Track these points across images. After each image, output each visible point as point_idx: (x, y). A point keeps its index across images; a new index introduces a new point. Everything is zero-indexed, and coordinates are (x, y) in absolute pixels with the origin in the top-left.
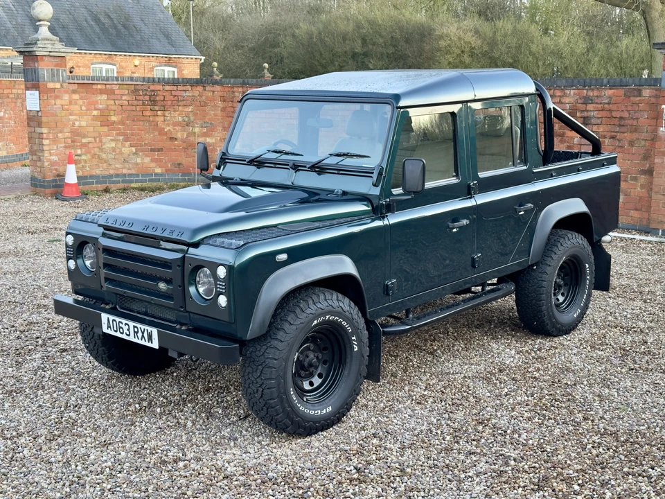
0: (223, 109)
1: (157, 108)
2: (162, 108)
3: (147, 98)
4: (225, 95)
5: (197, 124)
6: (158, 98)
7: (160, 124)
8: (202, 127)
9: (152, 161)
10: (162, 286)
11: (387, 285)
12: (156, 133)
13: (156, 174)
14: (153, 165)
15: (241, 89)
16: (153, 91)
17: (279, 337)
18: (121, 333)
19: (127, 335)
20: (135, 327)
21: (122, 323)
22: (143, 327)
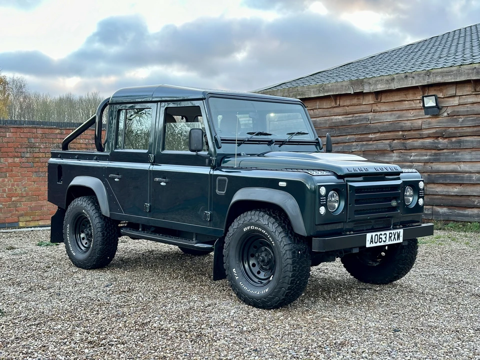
10: (394, 203)
18: (380, 242)
19: (384, 242)
20: (390, 233)
21: (381, 234)
22: (395, 231)
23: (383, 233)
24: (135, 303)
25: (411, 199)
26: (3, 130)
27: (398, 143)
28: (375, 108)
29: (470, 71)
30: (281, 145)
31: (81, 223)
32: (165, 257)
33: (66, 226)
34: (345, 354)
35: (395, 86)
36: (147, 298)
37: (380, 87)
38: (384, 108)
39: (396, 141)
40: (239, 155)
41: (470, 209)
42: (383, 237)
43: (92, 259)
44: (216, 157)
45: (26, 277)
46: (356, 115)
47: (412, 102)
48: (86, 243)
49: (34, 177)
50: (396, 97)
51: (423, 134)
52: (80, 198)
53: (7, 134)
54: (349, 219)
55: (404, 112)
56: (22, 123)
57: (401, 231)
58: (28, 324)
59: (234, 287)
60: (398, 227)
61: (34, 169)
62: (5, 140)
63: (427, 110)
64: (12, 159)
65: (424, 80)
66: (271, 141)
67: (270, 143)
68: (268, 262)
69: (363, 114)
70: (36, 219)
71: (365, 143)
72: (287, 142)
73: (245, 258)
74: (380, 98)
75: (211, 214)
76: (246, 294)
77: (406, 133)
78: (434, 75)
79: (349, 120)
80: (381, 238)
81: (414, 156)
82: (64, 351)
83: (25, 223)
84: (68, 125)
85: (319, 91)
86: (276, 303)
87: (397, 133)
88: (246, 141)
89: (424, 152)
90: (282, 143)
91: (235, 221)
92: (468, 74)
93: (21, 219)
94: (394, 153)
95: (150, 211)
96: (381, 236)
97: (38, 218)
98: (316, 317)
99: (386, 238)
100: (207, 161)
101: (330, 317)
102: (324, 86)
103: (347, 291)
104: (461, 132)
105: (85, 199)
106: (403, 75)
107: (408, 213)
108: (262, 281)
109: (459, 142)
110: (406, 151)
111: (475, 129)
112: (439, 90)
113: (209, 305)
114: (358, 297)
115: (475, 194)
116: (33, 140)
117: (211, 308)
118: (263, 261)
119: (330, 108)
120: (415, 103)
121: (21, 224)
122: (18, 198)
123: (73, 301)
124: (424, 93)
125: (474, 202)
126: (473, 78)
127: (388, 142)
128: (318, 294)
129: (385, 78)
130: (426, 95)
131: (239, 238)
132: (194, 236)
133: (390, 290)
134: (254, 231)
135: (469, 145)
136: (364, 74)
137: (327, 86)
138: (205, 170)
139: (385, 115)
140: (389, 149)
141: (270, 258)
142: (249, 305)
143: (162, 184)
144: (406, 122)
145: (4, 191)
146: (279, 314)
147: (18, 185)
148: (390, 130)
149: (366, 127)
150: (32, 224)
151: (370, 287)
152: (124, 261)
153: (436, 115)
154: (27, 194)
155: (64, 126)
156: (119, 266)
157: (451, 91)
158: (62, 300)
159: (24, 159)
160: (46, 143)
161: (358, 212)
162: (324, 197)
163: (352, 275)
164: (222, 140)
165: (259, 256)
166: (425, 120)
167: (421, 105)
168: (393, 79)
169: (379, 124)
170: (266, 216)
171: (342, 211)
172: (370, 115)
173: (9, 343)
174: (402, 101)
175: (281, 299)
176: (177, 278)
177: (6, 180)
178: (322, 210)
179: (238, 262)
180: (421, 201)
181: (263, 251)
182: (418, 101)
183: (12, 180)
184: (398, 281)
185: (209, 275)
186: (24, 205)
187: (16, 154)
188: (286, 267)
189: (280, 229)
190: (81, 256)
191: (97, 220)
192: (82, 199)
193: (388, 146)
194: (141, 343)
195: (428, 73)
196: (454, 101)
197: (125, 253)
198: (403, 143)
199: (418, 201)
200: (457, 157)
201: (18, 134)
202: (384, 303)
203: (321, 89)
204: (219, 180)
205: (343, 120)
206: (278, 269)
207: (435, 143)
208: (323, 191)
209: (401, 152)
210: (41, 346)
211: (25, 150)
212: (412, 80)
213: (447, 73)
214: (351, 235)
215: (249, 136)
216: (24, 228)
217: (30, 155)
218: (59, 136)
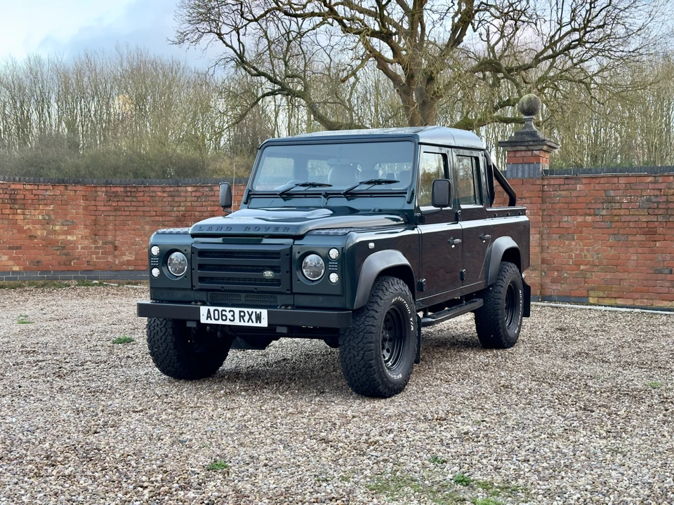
0: (86, 208)
1: (17, 206)
2: (22, 206)
3: (7, 196)
4: (88, 194)
5: (58, 222)
6: (18, 197)
7: (19, 222)
8: (63, 225)
9: (10, 259)
10: (268, 274)
11: (422, 283)
12: (15, 231)
13: (14, 272)
14: (11, 263)
15: (104, 189)
16: (14, 190)
17: (375, 308)
18: (223, 320)
19: (231, 320)
20: (240, 312)
21: (226, 311)
23: (228, 309)
26: (573, 182)
42: (229, 315)
49: (611, 240)
53: (578, 186)
56: (599, 170)
61: (611, 231)
62: (574, 194)
64: (583, 217)
70: (613, 296)
83: (597, 299)
84: (668, 170)
93: (591, 293)
97: (616, 296)
116: (612, 193)
121: (591, 300)
122: (588, 266)
145: (570, 257)
147: (588, 250)
150: (607, 301)
154: (601, 263)
155: (660, 172)
159: (598, 217)
160: (631, 196)
177: (574, 243)
178: (155, 273)
183: (581, 244)
186: (596, 277)
187: (588, 211)
201: (592, 185)
211: (600, 206)
216: (596, 305)
217: (607, 212)
218: (651, 186)
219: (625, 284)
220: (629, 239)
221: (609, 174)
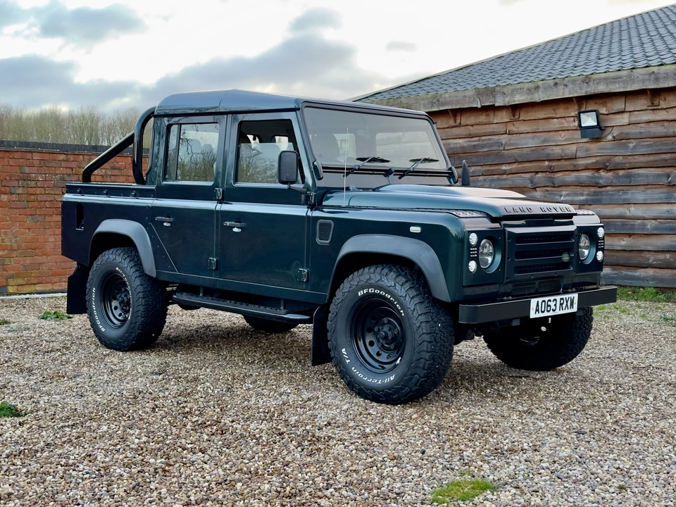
10: (566, 258)
18: (548, 311)
19: (554, 310)
20: (561, 299)
21: (550, 301)
22: (567, 296)
23: (552, 298)
24: (204, 396)
25: (586, 252)
27: (544, 177)
28: (511, 128)
29: (647, 77)
30: (402, 176)
31: (112, 286)
32: (228, 334)
33: (90, 290)
34: (516, 464)
35: (539, 97)
36: (219, 390)
37: (519, 99)
38: (523, 127)
39: (540, 175)
40: (348, 189)
41: (643, 270)
42: (552, 304)
43: (129, 336)
44: (316, 192)
45: (37, 362)
46: (484, 138)
47: (563, 120)
48: (120, 315)
49: (29, 222)
50: (541, 113)
51: (577, 164)
52: (111, 250)
54: (507, 278)
55: (552, 134)
56: (12, 144)
57: (576, 296)
58: (59, 426)
59: (344, 374)
60: (570, 290)
61: (28, 211)
63: (585, 130)
65: (581, 89)
66: (390, 170)
67: (387, 173)
68: (392, 338)
69: (493, 137)
70: (32, 282)
71: (496, 177)
72: (411, 172)
73: (359, 334)
74: (518, 114)
75: (308, 272)
76: (360, 383)
77: (554, 164)
78: (595, 82)
79: (474, 145)
80: (550, 306)
81: (565, 196)
82: (119, 461)
83: (16, 287)
84: (77, 148)
85: (432, 104)
86: (406, 396)
87: (541, 164)
88: (356, 170)
89: (579, 190)
90: (403, 173)
91: (346, 281)
92: (643, 81)
93: (11, 281)
94: (536, 191)
95: (216, 269)
96: (549, 303)
97: (35, 281)
98: (463, 414)
99: (555, 305)
100: (303, 197)
101: (482, 414)
102: (438, 97)
103: (496, 380)
104: (632, 163)
105: (119, 252)
106: (551, 82)
107: (582, 272)
108: (385, 366)
109: (629, 176)
110: (553, 189)
111: (652, 158)
112: (602, 103)
113: (309, 399)
114: (513, 388)
115: (650, 248)
116: (27, 170)
117: (312, 403)
118: (386, 337)
119: (447, 128)
120: (567, 122)
121: (10, 289)
122: (6, 252)
123: (114, 393)
124: (580, 108)
125: (648, 259)
126: (650, 87)
127: (528, 176)
128: (456, 384)
129: (527, 86)
130: (583, 110)
131: (351, 305)
132: (282, 303)
133: (555, 379)
134: (374, 295)
135: (643, 181)
136: (493, 81)
137: (443, 96)
138: (300, 211)
139: (524, 138)
140: (530, 186)
141: (396, 333)
142: (366, 398)
143: (236, 230)
144: (554, 148)
146: (410, 411)
147: (6, 234)
148: (532, 159)
149: (498, 155)
150: (27, 289)
151: (526, 374)
152: (171, 340)
153: (597, 138)
154: (19, 247)
155: (71, 150)
156: (165, 346)
157: (618, 105)
158: (99, 393)
159: (14, 196)
160: (45, 174)
161: (519, 269)
162: (474, 247)
163: (499, 358)
164: (323, 168)
165: (379, 330)
166: (581, 145)
167: (576, 124)
168: (537, 88)
169: (517, 151)
170: (392, 275)
171: (498, 268)
172: (504, 139)
173: (37, 451)
174: (549, 118)
175: (413, 390)
176: (253, 362)
178: (472, 266)
179: (349, 339)
180: (600, 255)
181: (384, 324)
182: (572, 119)
184: (564, 366)
185: (297, 358)
186: (15, 262)
187: (3, 189)
188: (421, 346)
189: (413, 293)
190: (113, 334)
191: (138, 282)
192: (115, 251)
193: (528, 181)
194: (227, 450)
195: (587, 80)
196: (623, 118)
197: (170, 329)
198: (550, 178)
199: (596, 255)
200: (625, 197)
201: (6, 160)
202: (552, 395)
203: (434, 101)
204: (321, 224)
205: (465, 145)
206: (408, 348)
207: (595, 177)
208: (473, 239)
209: (547, 191)
210: (84, 454)
211: (15, 183)
212: (563, 89)
213: (613, 79)
214: (510, 301)
215: (360, 163)
216: (15, 294)
217: (23, 190)
218: (63, 164)
219: (45, 268)
220: (47, 220)
221: (23, 149)
